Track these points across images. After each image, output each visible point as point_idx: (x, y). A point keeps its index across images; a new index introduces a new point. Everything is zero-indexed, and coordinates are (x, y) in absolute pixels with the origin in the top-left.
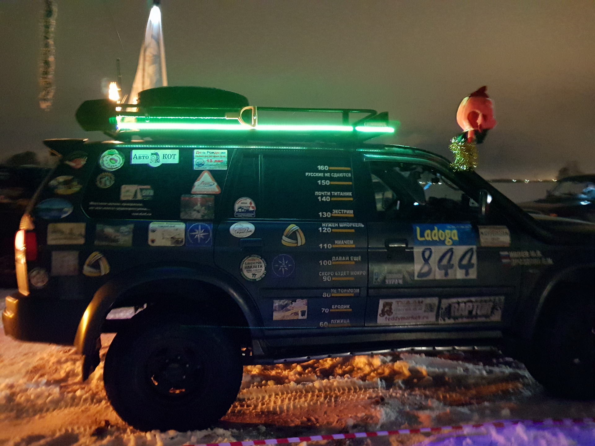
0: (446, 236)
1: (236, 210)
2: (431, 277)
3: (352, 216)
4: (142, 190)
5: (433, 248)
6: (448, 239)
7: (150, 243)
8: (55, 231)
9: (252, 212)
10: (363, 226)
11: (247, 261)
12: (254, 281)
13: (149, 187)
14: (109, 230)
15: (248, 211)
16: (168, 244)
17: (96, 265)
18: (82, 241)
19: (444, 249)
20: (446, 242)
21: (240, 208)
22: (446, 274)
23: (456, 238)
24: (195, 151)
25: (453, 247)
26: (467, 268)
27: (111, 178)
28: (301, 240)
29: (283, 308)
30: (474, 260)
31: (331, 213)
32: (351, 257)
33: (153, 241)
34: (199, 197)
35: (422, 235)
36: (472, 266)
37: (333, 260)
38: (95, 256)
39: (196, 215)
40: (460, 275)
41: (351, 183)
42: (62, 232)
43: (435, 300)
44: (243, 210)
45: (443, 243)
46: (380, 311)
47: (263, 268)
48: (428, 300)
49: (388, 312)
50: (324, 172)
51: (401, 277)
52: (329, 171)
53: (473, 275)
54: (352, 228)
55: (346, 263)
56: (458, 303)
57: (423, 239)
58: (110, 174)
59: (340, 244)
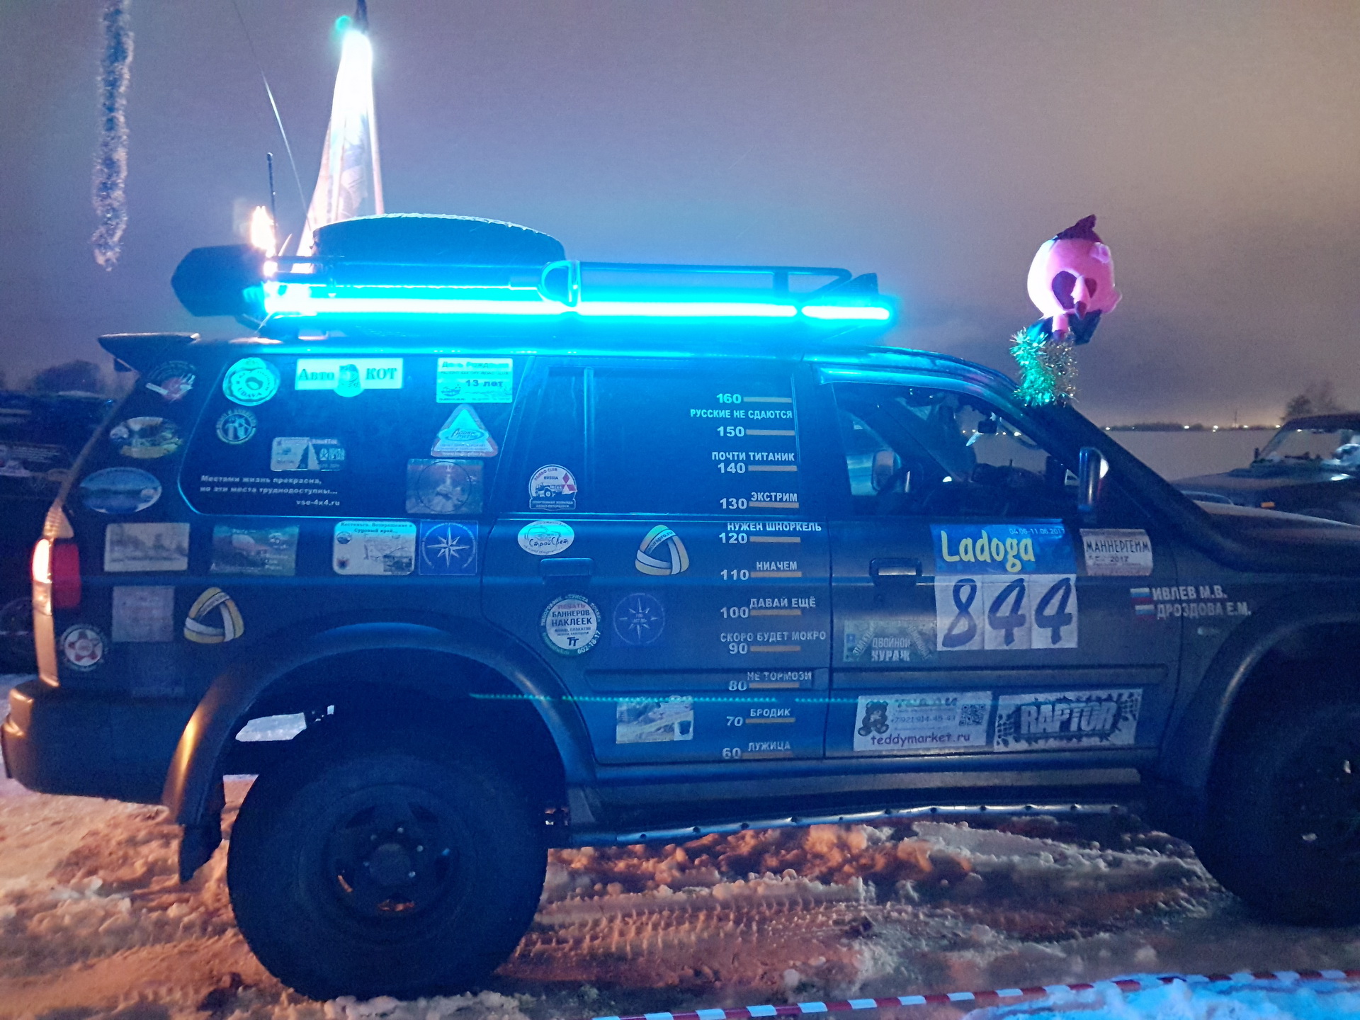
0: (1006, 552)
1: (533, 493)
2: (973, 645)
3: (796, 505)
4: (318, 449)
5: (978, 579)
6: (1011, 560)
7: (336, 568)
8: (121, 542)
9: (569, 497)
10: (819, 529)
11: (557, 608)
12: (573, 656)
13: (335, 442)
14: (243, 539)
15: (559, 496)
16: (379, 569)
17: (213, 618)
18: (181, 564)
19: (1004, 580)
20: (1008, 566)
21: (542, 488)
22: (1009, 638)
23: (1030, 557)
24: (441, 361)
25: (1022, 576)
26: (1056, 624)
27: (248, 422)
28: (680, 561)
29: (639, 715)
30: (1072, 606)
31: (749, 500)
32: (794, 600)
33: (343, 564)
34: (449, 463)
35: (953, 551)
36: (1067, 619)
37: (751, 606)
38: (212, 597)
39: (440, 505)
40: (1040, 639)
41: (791, 433)
42: (136, 543)
43: (984, 699)
44: (548, 494)
45: (1000, 567)
46: (859, 724)
47: (594, 625)
48: (969, 699)
49: (877, 722)
50: (732, 407)
51: (907, 643)
52: (743, 406)
53: (1069, 639)
54: (794, 533)
55: (783, 612)
56: (1038, 705)
57: (956, 558)
59: (766, 569)
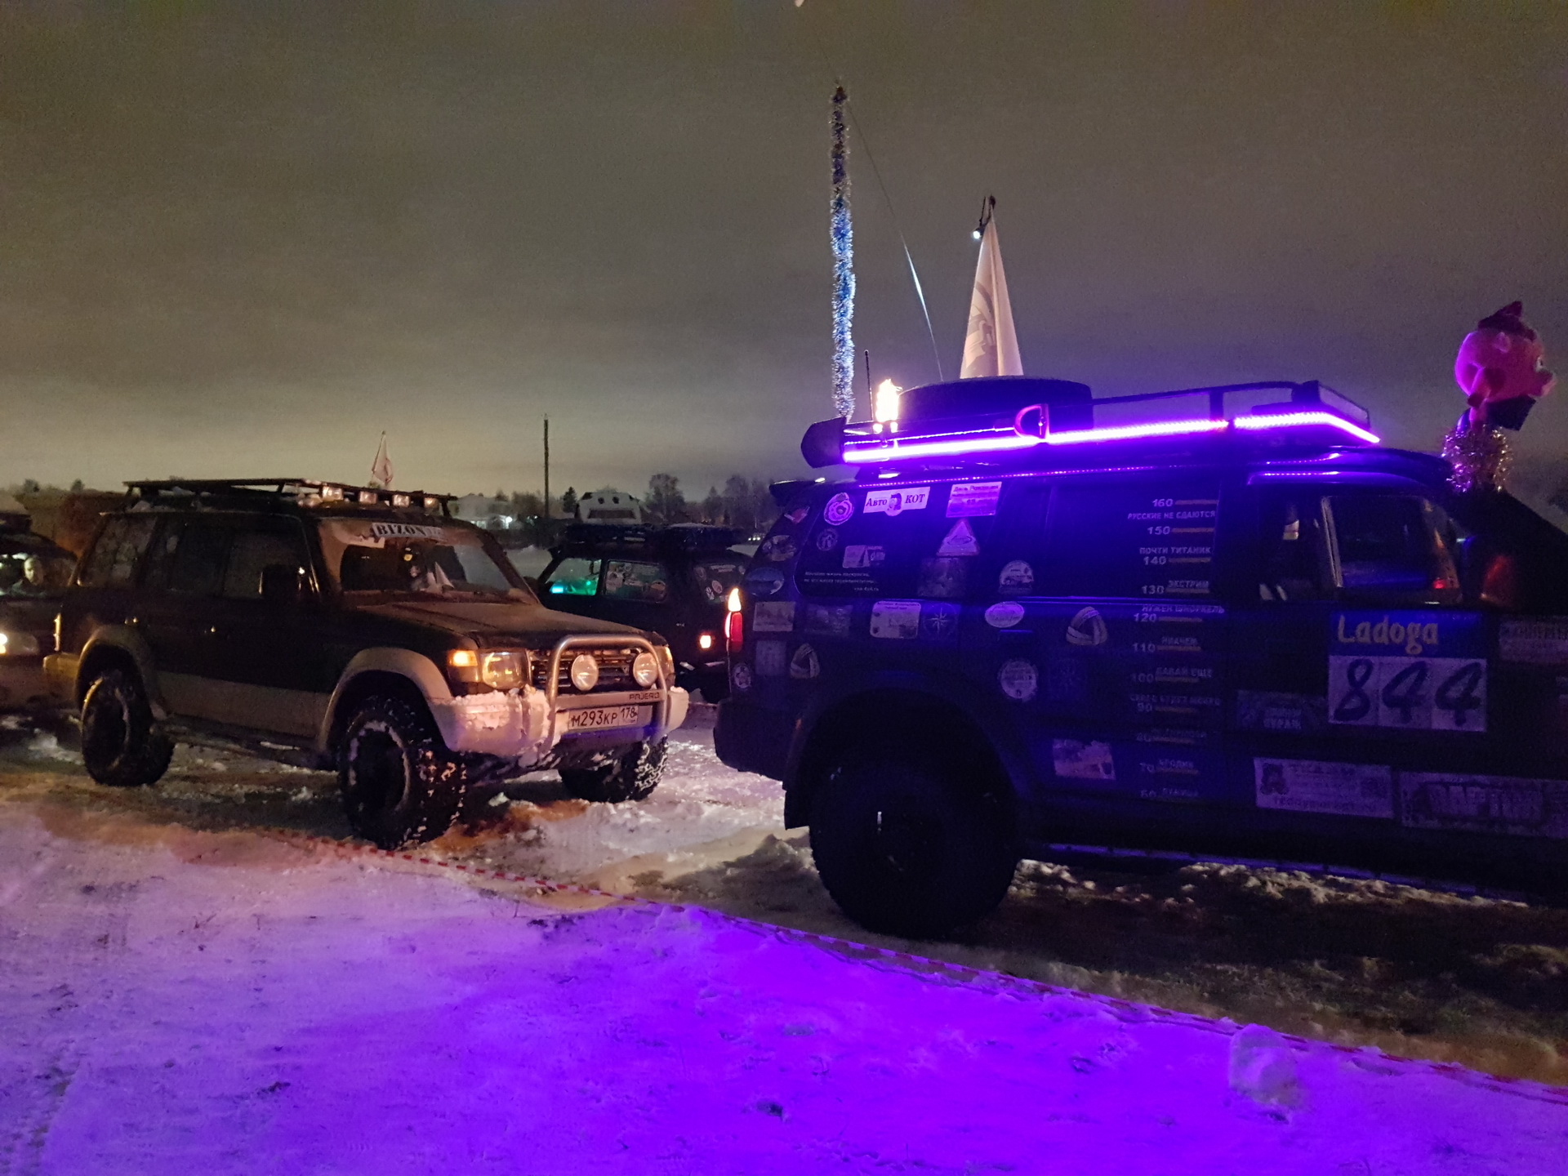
0: (1406, 635)
2: (1367, 720)
3: (1207, 591)
4: (870, 552)
5: (1374, 659)
6: (1411, 643)
7: (872, 632)
8: (761, 614)
9: (1027, 585)
10: (1221, 611)
11: (1009, 667)
12: (1018, 703)
13: (880, 548)
14: (823, 613)
15: (1020, 584)
16: (895, 634)
17: (804, 663)
18: (789, 628)
19: (1403, 662)
20: (1408, 650)
21: (1008, 578)
22: (1406, 716)
23: (1434, 640)
24: (954, 487)
25: (1427, 660)
26: (1460, 707)
27: (834, 536)
28: (1100, 635)
29: (1070, 754)
30: (1479, 691)
31: (1165, 586)
32: (1193, 671)
33: (876, 631)
34: (946, 561)
35: (1350, 630)
36: (1474, 703)
37: (1157, 672)
38: (804, 649)
40: (1441, 721)
41: (1211, 530)
42: (769, 615)
43: (1383, 772)
44: (1013, 583)
45: (1399, 650)
46: (1259, 782)
47: (1034, 682)
48: (1368, 770)
49: (1275, 783)
50: (1165, 509)
51: (1298, 713)
52: (1175, 509)
53: (1477, 724)
54: (1199, 615)
55: (1185, 680)
56: (1446, 785)
57: (1352, 640)
58: (833, 531)
59: (1171, 644)
